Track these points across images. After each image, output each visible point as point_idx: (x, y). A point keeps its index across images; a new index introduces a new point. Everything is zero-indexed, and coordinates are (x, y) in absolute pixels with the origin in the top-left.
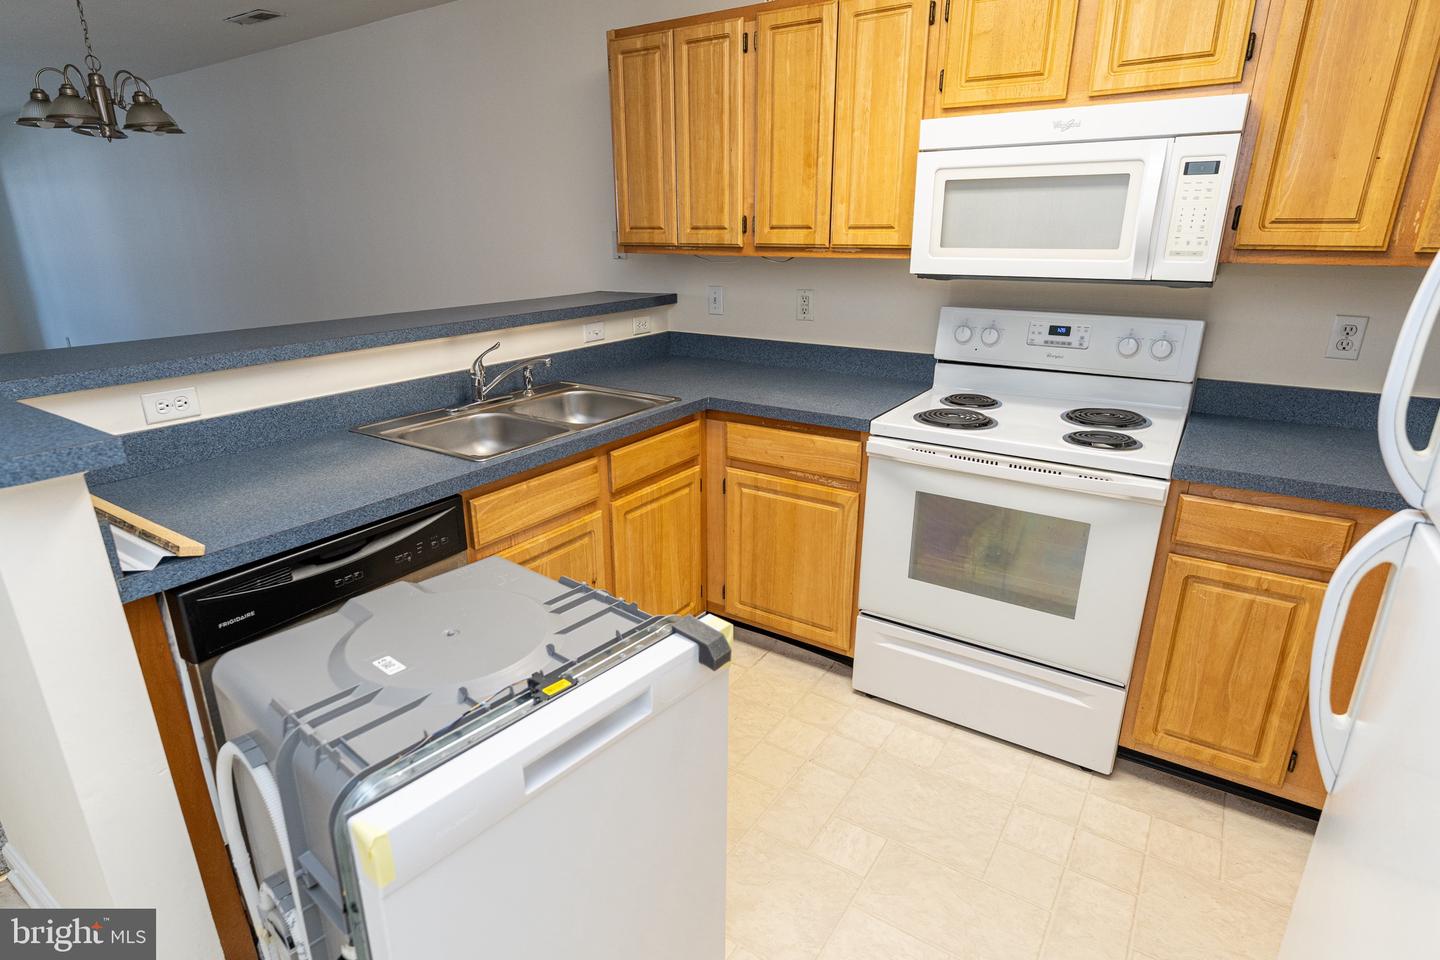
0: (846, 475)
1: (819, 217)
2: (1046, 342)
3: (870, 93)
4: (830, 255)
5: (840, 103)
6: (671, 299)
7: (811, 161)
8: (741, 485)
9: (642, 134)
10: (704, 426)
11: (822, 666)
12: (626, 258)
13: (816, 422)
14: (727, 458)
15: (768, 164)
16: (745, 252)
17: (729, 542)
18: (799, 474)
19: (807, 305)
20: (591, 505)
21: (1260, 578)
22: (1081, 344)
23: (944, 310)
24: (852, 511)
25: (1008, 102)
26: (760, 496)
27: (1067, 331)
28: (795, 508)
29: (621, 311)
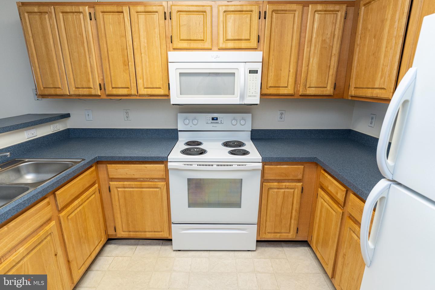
0: (160, 177)
1: (132, 84)
2: (211, 122)
3: (146, 41)
4: (138, 98)
5: (135, 44)
6: (68, 116)
7: (126, 64)
8: (117, 188)
9: (43, 48)
10: (97, 168)
11: (159, 244)
12: (42, 100)
13: (146, 160)
14: (109, 178)
15: (108, 64)
16: (102, 97)
17: (115, 210)
18: (141, 179)
19: (128, 115)
20: (49, 220)
21: (286, 185)
22: (221, 122)
23: (179, 114)
24: (165, 189)
25: (194, 48)
26: (126, 191)
27: (217, 119)
28: (142, 192)
29: (44, 123)
